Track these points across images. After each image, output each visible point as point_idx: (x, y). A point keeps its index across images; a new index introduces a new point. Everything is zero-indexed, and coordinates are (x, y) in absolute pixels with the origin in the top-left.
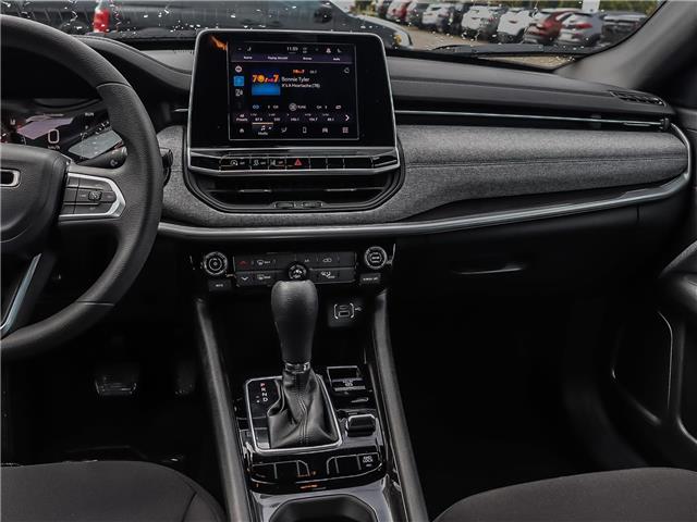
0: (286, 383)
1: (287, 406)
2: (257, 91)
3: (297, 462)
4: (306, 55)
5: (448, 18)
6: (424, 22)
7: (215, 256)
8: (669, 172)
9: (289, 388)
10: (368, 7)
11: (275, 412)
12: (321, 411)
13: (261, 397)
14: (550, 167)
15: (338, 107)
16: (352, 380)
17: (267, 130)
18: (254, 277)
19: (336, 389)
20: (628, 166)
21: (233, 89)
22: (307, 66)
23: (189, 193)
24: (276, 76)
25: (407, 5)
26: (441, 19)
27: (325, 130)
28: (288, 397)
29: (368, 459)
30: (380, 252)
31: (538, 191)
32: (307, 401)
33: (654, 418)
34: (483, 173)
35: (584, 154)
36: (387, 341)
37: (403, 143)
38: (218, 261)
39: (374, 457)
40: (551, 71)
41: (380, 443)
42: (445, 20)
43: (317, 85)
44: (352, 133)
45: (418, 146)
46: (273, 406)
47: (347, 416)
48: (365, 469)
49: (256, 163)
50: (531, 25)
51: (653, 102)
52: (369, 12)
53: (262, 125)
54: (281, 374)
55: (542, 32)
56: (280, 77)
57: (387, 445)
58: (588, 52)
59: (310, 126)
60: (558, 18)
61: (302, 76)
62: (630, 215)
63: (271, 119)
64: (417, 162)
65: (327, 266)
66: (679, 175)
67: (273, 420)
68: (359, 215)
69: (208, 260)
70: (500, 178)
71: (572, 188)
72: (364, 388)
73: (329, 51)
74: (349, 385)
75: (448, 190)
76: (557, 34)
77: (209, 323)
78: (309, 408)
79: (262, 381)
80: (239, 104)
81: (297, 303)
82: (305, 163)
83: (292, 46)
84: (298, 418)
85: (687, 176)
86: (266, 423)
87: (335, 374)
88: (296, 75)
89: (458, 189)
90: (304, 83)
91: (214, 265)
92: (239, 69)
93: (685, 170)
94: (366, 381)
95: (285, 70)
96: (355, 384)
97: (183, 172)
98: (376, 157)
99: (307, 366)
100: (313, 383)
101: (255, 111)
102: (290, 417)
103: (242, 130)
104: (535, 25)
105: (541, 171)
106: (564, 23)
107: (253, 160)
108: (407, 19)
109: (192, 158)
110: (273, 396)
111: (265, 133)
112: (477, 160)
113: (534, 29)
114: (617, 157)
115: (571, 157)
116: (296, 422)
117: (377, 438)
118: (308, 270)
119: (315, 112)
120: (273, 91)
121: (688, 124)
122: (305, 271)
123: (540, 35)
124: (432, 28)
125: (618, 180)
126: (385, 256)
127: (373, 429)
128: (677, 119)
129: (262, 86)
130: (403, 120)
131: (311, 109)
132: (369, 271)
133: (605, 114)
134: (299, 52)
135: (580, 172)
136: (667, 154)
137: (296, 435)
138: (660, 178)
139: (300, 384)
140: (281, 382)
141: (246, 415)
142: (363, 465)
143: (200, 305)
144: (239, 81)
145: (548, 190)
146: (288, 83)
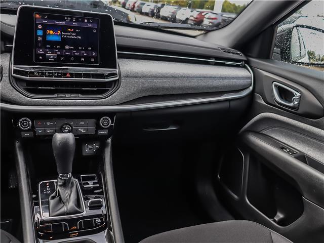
0: (59, 184)
1: (59, 195)
2: (49, 38)
3: (63, 223)
4: (74, 22)
5: (154, 10)
6: (143, 11)
7: (25, 120)
8: (244, 86)
9: (60, 186)
10: (117, 2)
11: (53, 198)
12: (76, 197)
13: (47, 191)
14: (190, 82)
15: (90, 48)
16: (92, 182)
17: (53, 58)
18: (45, 130)
19: (85, 186)
20: (226, 82)
21: (37, 36)
22: (75, 28)
23: (12, 88)
24: (59, 32)
25: (135, 3)
26: (151, 10)
27: (83, 59)
28: (60, 190)
29: (98, 221)
30: (108, 119)
31: (184, 92)
32: (69, 192)
33: (236, 197)
34: (159, 83)
35: (206, 76)
36: (110, 162)
37: (121, 67)
38: (26, 122)
39: (102, 220)
40: (194, 37)
41: (105, 213)
42: (153, 11)
43: (80, 37)
44: (96, 62)
45: (128, 69)
46: (52, 195)
47: (89, 199)
48: (97, 225)
49: (47, 74)
50: (191, 16)
51: (237, 54)
52: (117, 4)
53: (51, 56)
54: (57, 179)
55: (196, 19)
56: (61, 32)
57: (108, 213)
58: (211, 29)
59: (75, 57)
60: (203, 14)
61: (72, 32)
62: (227, 105)
63: (56, 53)
64: (127, 77)
65: (82, 126)
66: (248, 88)
67: (52, 202)
68: (97, 102)
69: (21, 122)
70: (167, 85)
71: (200, 92)
72: (98, 185)
73: (86, 21)
74: (91, 184)
75: (142, 91)
76: (202, 21)
77: (22, 153)
78: (70, 196)
79: (47, 183)
80: (40, 44)
81: (65, 144)
82: (72, 75)
83: (68, 17)
84: (64, 201)
85: (251, 88)
86: (48, 203)
87: (84, 179)
88: (69, 32)
89: (147, 90)
90: (73, 36)
91: (24, 124)
92: (40, 27)
93: (251, 85)
94: (100, 182)
95: (64, 29)
96: (94, 183)
97: (9, 77)
98: (107, 74)
99: (70, 175)
100: (72, 183)
101: (48, 48)
102: (60, 201)
103: (41, 58)
104: (192, 16)
105: (186, 83)
106: (205, 16)
107: (45, 72)
108: (135, 10)
109: (14, 70)
110: (53, 190)
111: (52, 60)
112: (156, 77)
113: (192, 18)
114: (221, 78)
115: (199, 77)
116: (63, 203)
117: (103, 210)
118: (72, 128)
119: (78, 50)
120: (58, 39)
121: (253, 65)
122: (70, 128)
123: (195, 21)
124: (147, 14)
125: (221, 89)
126: (110, 122)
127: (101, 206)
128: (248, 62)
129: (51, 36)
130: (121, 56)
131: (76, 49)
132: (102, 129)
133: (216, 58)
134: (71, 20)
135: (204, 84)
136: (243, 78)
137: (63, 210)
138: (240, 88)
139: (66, 184)
140: (57, 183)
141: (38, 199)
142: (96, 224)
143: (17, 144)
144: (40, 33)
145: (189, 92)
146: (65, 35)
